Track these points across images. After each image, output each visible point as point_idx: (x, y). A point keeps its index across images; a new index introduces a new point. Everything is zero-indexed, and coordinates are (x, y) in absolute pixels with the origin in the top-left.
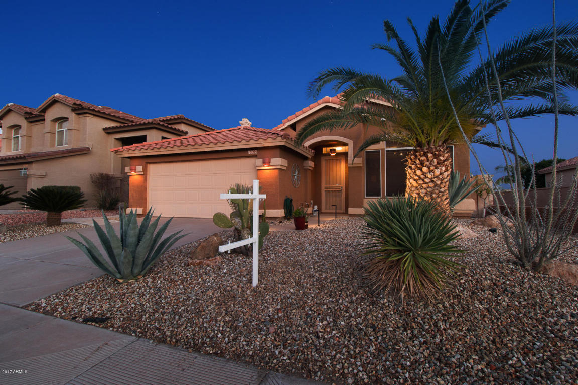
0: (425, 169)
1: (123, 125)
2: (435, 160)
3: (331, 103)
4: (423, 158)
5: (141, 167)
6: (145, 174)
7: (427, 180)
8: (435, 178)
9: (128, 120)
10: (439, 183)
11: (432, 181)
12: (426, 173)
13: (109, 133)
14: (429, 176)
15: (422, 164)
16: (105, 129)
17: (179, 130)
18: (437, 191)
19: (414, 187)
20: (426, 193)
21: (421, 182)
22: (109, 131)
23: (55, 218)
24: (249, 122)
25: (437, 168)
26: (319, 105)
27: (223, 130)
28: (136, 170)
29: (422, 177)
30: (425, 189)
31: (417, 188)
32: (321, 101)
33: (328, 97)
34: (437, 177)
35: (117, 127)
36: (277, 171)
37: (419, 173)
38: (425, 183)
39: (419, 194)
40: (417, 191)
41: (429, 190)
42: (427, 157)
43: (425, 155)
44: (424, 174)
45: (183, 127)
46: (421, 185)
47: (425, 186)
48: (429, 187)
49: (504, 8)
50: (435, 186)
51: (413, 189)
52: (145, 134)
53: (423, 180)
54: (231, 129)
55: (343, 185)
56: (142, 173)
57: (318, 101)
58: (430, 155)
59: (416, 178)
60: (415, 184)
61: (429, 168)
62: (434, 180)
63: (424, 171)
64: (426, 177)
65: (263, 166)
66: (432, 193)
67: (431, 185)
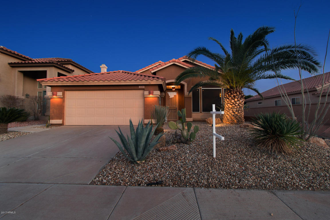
0: (236, 100)
1: (23, 62)
2: (240, 95)
3: (177, 62)
4: (235, 94)
5: (61, 93)
6: (63, 98)
7: (237, 105)
8: (240, 103)
9: (28, 59)
10: (241, 106)
11: (239, 105)
12: (236, 101)
13: (13, 67)
14: (238, 103)
15: (234, 97)
16: (9, 64)
17: (69, 69)
18: (240, 110)
19: (230, 108)
20: (236, 111)
21: (234, 105)
22: (13, 65)
23: (4, 128)
24: (106, 67)
25: (241, 99)
26: (170, 63)
27: (111, 72)
28: (57, 94)
29: (235, 103)
30: (236, 109)
31: (231, 108)
32: (171, 61)
33: (174, 59)
34: (241, 103)
35: (18, 63)
36: (156, 98)
37: (233, 101)
38: (236, 106)
39: (233, 111)
40: (232, 110)
41: (237, 109)
42: (237, 94)
43: (236, 93)
44: (235, 102)
45: (70, 67)
46: (234, 107)
47: (236, 107)
48: (237, 108)
49: (272, 32)
50: (240, 107)
51: (230, 109)
52: (46, 70)
53: (235, 105)
54: (115, 71)
55: (177, 106)
56: (62, 97)
57: (170, 61)
58: (238, 93)
59: (232, 103)
60: (231, 106)
61: (238, 99)
62: (240, 104)
63: (235, 100)
64: (236, 103)
65: (149, 95)
66: (239, 111)
67: (238, 107)
